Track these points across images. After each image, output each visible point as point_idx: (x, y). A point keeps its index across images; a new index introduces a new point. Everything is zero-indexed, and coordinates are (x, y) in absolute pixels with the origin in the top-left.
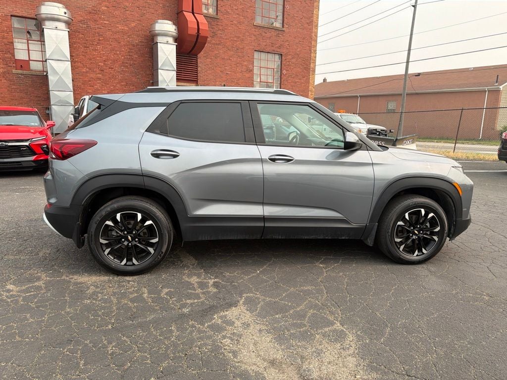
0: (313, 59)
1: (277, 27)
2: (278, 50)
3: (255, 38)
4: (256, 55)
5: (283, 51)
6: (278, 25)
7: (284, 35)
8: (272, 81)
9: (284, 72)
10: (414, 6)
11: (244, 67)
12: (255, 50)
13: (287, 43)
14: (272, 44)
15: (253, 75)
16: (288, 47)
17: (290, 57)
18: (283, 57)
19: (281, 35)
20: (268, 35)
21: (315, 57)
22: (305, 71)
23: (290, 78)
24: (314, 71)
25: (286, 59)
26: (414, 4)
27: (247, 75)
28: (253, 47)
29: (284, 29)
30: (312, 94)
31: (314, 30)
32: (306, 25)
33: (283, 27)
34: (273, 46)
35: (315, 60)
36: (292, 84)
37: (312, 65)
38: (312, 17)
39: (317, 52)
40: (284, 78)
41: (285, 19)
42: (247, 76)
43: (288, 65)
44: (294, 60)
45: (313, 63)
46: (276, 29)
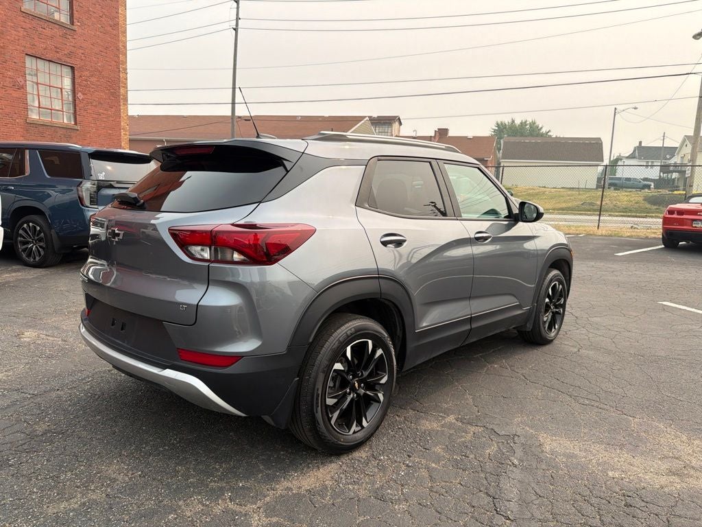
0: (123, 82)
1: (62, 23)
2: (68, 60)
3: (25, 33)
4: (30, 63)
5: (77, 63)
6: (63, 18)
7: (75, 37)
8: (60, 108)
9: (80, 95)
10: (234, 29)
11: (8, 79)
12: (26, 54)
13: (82, 51)
14: (56, 47)
15: (25, 94)
16: (83, 58)
17: (87, 73)
18: (76, 72)
19: (70, 37)
20: (48, 32)
21: (126, 79)
22: (111, 98)
23: (89, 107)
24: (126, 100)
25: (81, 76)
26: (234, 27)
27: (15, 94)
28: (23, 48)
29: (73, 27)
30: (125, 134)
31: (121, 38)
32: (109, 29)
33: (72, 23)
34: (58, 52)
35: (126, 84)
36: (95, 116)
37: (122, 91)
38: (118, 18)
39: (128, 71)
40: (80, 106)
41: (75, 12)
42: (13, 95)
43: (86, 86)
44: (94, 79)
45: (124, 87)
46: (60, 25)
